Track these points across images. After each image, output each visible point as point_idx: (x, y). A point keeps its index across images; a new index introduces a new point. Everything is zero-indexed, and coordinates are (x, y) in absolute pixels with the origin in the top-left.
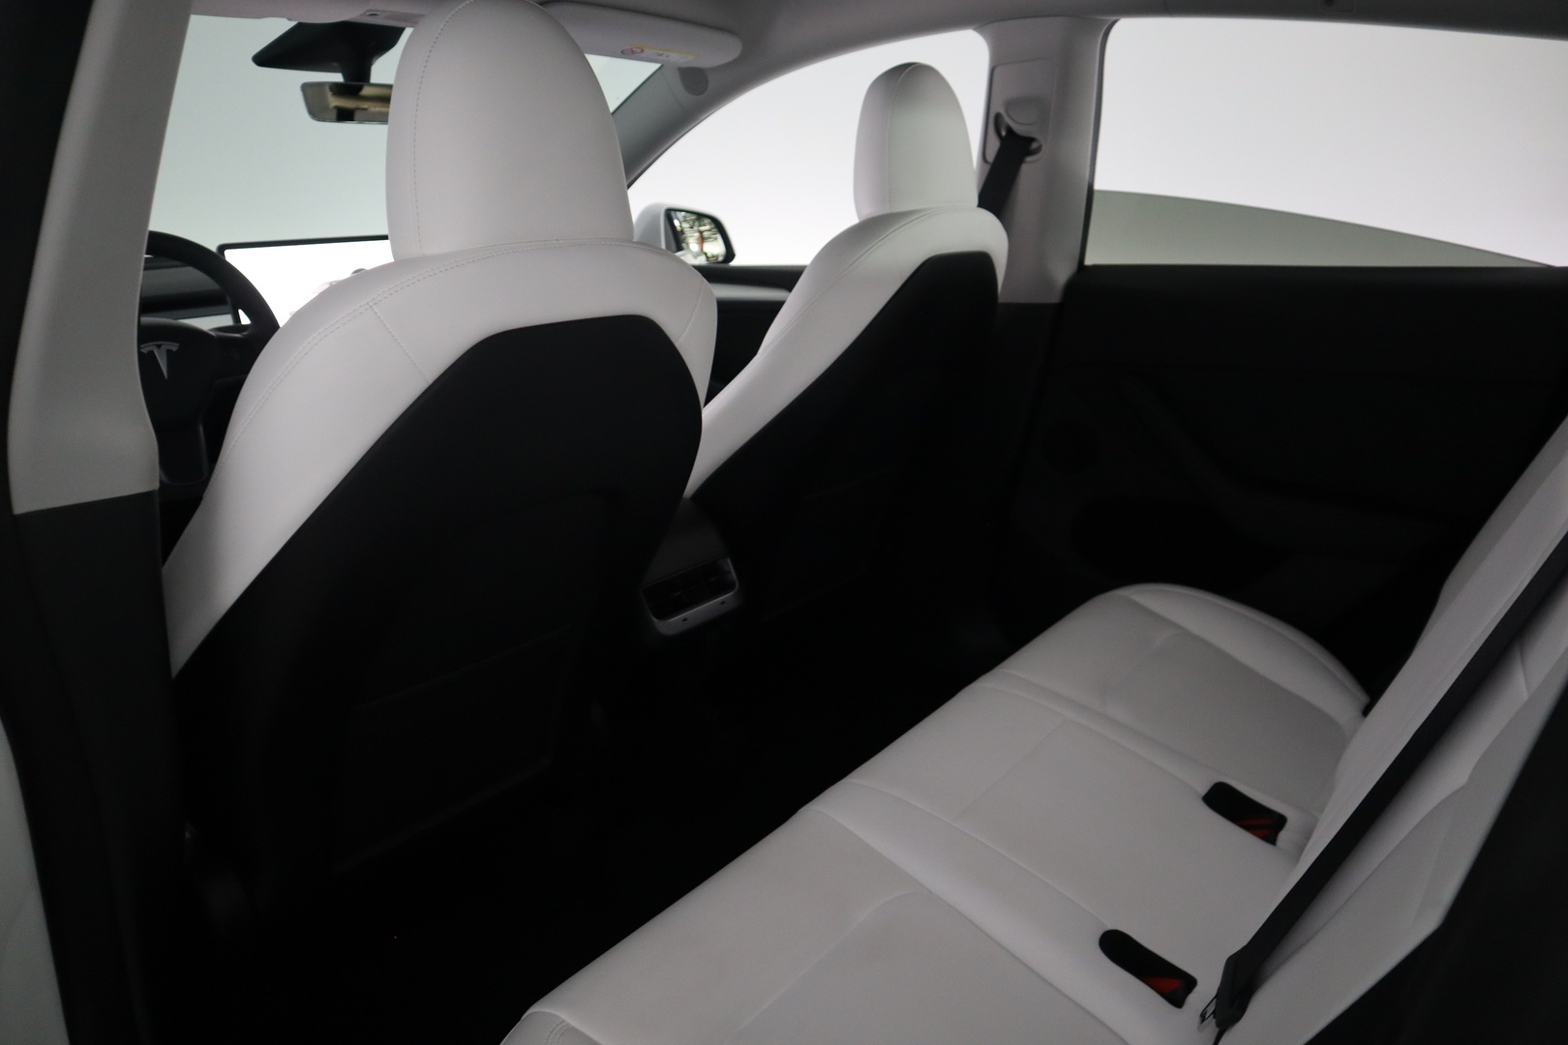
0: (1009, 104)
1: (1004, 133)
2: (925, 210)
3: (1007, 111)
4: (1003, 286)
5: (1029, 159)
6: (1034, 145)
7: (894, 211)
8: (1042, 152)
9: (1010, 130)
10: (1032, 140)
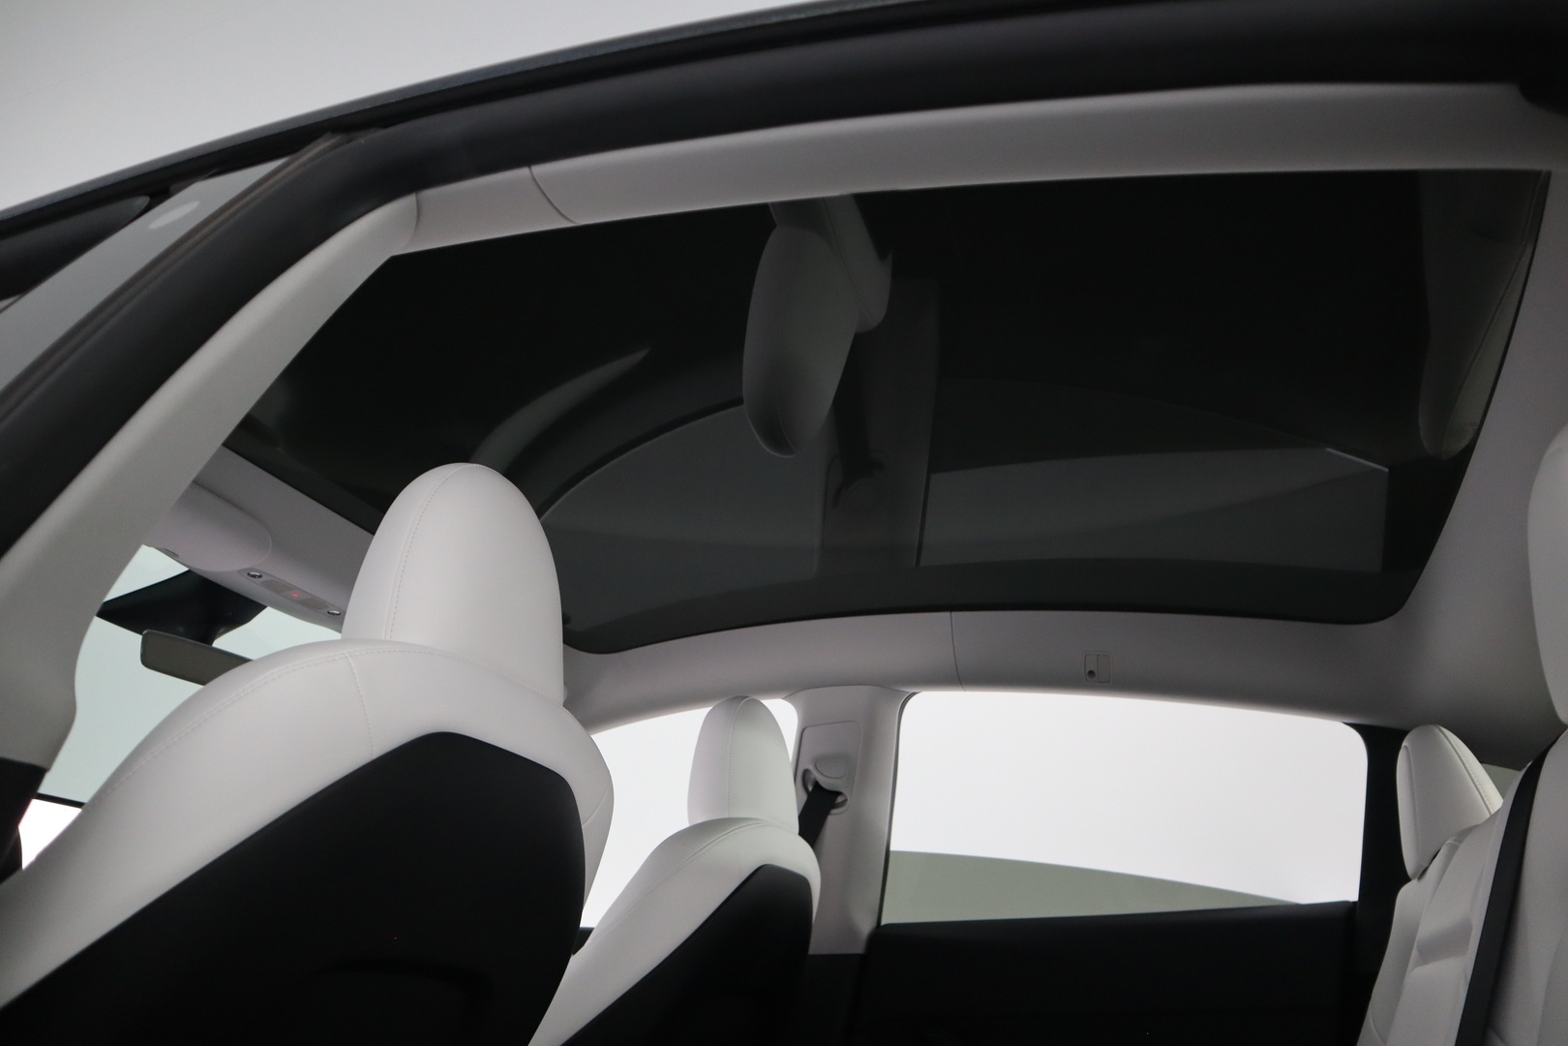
0: (817, 762)
1: (810, 789)
2: (756, 819)
3: (816, 767)
4: (817, 913)
5: (834, 811)
6: (840, 799)
7: (732, 816)
8: (846, 806)
9: (817, 785)
10: (838, 794)
